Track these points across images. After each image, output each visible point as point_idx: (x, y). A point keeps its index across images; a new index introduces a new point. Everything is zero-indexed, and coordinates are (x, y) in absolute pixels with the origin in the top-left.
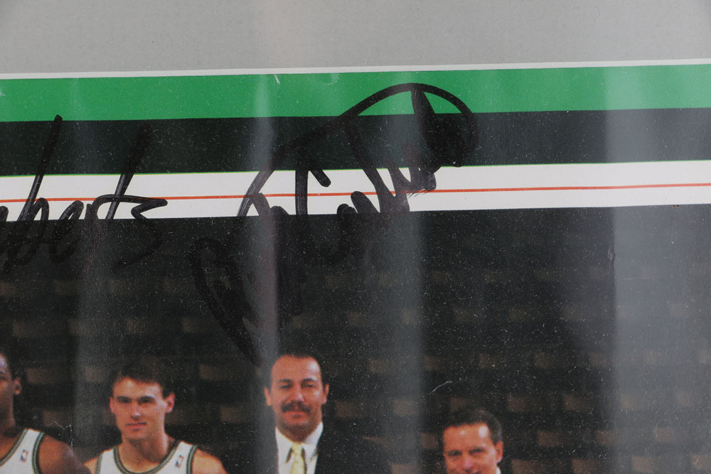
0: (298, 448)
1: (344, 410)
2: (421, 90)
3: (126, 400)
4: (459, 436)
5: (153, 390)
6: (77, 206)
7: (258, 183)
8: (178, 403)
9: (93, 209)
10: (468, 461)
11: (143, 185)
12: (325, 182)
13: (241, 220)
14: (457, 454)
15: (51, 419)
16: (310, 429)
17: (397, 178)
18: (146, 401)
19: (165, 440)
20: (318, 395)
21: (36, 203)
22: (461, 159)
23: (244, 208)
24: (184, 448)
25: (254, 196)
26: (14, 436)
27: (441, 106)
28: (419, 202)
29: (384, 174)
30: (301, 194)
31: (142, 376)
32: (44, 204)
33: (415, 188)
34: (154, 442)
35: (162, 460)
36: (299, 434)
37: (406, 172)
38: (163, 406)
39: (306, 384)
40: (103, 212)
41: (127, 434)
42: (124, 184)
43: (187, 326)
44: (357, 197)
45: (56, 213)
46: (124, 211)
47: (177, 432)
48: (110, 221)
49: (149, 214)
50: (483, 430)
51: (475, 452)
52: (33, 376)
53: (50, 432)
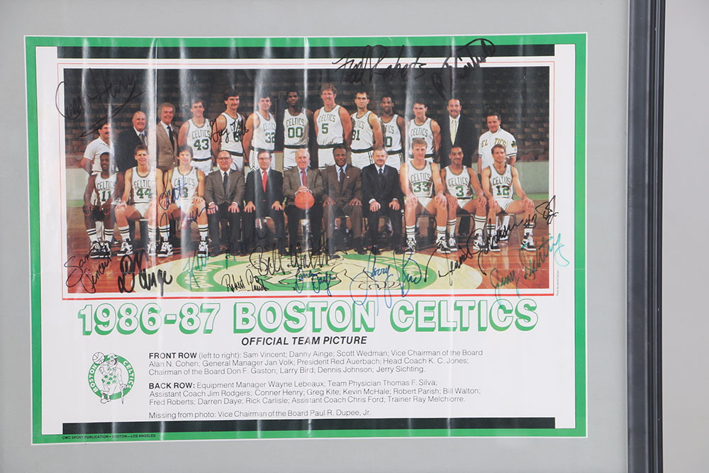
0: (454, 120)
1: (465, 112)
2: (482, 40)
3: (417, 108)
4: (491, 118)
5: (423, 106)
6: (407, 65)
7: (447, 60)
8: (428, 109)
9: (410, 66)
10: (493, 124)
11: (421, 60)
12: (461, 60)
13: (443, 68)
14: (490, 122)
15: (400, 112)
16: (457, 116)
17: (477, 59)
18: (421, 108)
19: (425, 117)
20: (459, 108)
21: (398, 64)
22: (492, 55)
23: (443, 66)
24: (429, 119)
25: (446, 63)
26: (392, 116)
27: (487, 44)
28: (482, 65)
29: (474, 58)
30: (456, 63)
31: (420, 103)
32: (400, 64)
33: (481, 62)
34: (423, 118)
35: (424, 122)
36: (455, 117)
37: (479, 58)
38: (425, 110)
39: (456, 106)
40: (412, 66)
41: (417, 116)
42: (417, 60)
43: (430, 92)
44: (468, 64)
45: (402, 67)
46: (417, 66)
47: (428, 116)
48: (414, 68)
49: (422, 67)
50: (496, 117)
51: (494, 122)
52: (397, 103)
53: (400, 115)
